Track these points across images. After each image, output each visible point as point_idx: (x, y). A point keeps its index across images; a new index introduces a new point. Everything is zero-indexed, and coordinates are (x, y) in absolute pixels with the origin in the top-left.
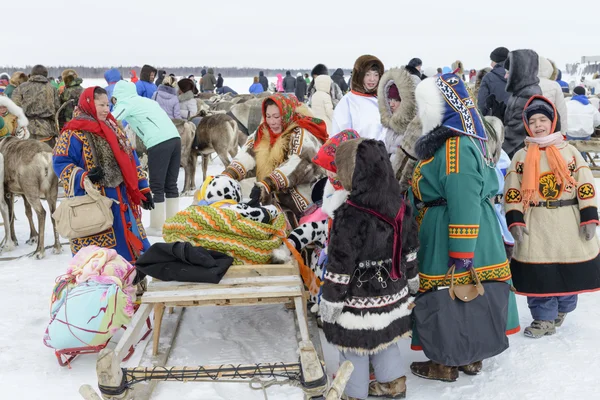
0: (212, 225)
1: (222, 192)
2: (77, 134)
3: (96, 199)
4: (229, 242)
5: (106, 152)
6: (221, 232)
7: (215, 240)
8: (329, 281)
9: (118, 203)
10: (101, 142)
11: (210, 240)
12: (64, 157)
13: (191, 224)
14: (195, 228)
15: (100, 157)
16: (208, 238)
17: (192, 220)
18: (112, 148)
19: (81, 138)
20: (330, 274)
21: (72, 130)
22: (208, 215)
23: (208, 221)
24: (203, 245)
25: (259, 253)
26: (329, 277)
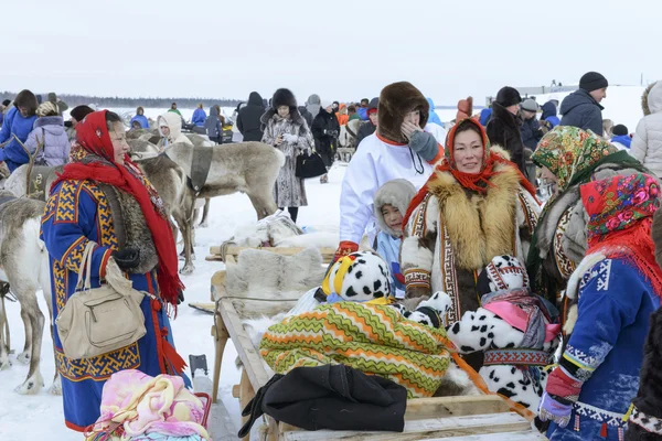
0: (367, 333)
1: (372, 289)
2: (88, 187)
3: (123, 292)
4: (393, 360)
5: (136, 217)
6: (382, 343)
7: (373, 358)
8: (637, 427)
9: (153, 297)
10: (130, 201)
11: (366, 358)
12: (72, 224)
13: (332, 332)
14: (341, 338)
15: (126, 225)
16: (363, 355)
17: (334, 326)
18: (144, 211)
19: (96, 195)
20: (642, 415)
21: (81, 180)
22: (359, 318)
23: (360, 326)
24: (354, 366)
25: (431, 376)
26: (638, 421)
